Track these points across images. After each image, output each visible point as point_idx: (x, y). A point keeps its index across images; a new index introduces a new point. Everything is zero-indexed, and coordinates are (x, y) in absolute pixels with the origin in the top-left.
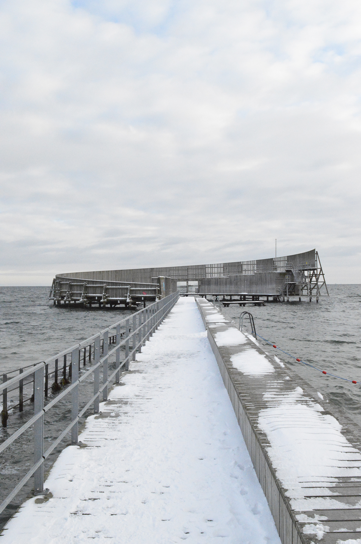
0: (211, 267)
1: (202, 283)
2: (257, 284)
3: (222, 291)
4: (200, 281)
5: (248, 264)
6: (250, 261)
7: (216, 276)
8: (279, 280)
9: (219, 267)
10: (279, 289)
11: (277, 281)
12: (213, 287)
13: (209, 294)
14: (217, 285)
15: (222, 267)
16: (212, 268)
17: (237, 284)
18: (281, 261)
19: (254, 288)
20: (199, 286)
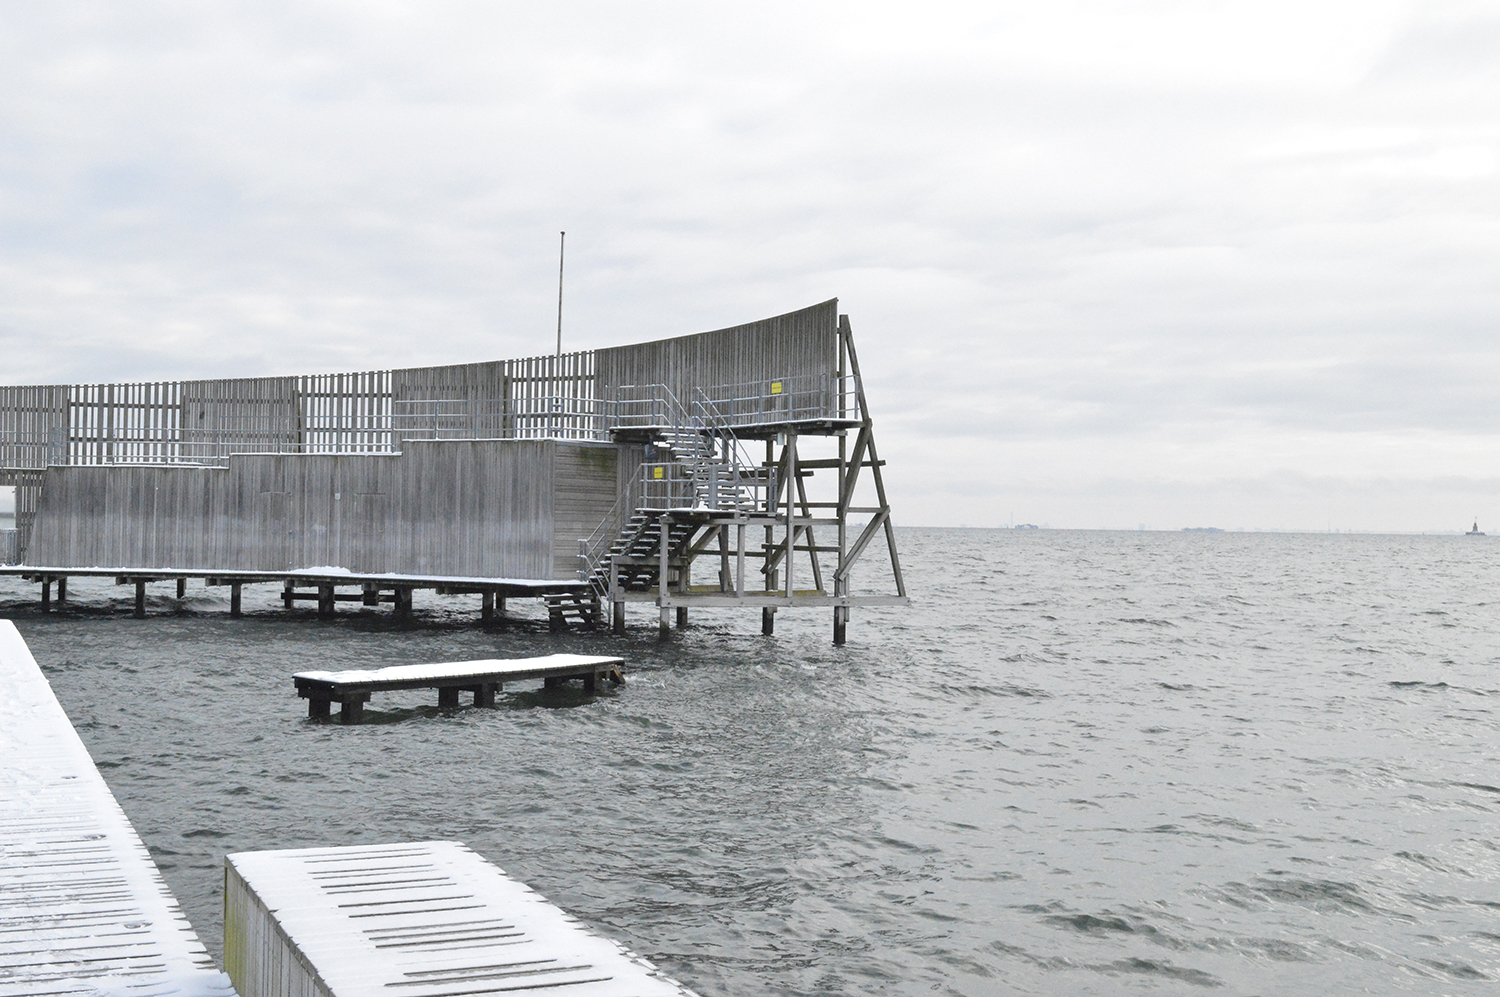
0: (107, 401)
1: (44, 501)
2: (414, 514)
3: (176, 555)
4: (31, 483)
5: (341, 395)
6: (355, 375)
7: (132, 457)
8: (573, 489)
9: (156, 406)
10: (583, 548)
11: (562, 495)
12: (115, 525)
13: (87, 569)
14: (148, 514)
15: (174, 407)
16: (111, 405)
17: (277, 511)
18: (557, 379)
19: (396, 538)
20: (23, 517)
